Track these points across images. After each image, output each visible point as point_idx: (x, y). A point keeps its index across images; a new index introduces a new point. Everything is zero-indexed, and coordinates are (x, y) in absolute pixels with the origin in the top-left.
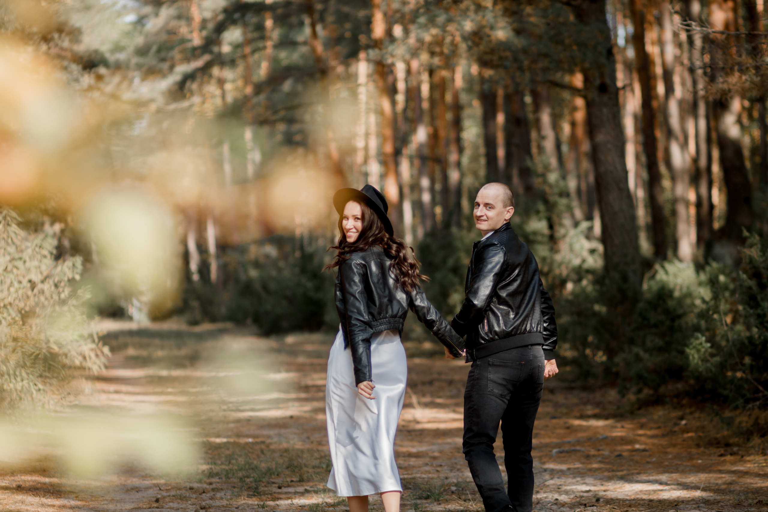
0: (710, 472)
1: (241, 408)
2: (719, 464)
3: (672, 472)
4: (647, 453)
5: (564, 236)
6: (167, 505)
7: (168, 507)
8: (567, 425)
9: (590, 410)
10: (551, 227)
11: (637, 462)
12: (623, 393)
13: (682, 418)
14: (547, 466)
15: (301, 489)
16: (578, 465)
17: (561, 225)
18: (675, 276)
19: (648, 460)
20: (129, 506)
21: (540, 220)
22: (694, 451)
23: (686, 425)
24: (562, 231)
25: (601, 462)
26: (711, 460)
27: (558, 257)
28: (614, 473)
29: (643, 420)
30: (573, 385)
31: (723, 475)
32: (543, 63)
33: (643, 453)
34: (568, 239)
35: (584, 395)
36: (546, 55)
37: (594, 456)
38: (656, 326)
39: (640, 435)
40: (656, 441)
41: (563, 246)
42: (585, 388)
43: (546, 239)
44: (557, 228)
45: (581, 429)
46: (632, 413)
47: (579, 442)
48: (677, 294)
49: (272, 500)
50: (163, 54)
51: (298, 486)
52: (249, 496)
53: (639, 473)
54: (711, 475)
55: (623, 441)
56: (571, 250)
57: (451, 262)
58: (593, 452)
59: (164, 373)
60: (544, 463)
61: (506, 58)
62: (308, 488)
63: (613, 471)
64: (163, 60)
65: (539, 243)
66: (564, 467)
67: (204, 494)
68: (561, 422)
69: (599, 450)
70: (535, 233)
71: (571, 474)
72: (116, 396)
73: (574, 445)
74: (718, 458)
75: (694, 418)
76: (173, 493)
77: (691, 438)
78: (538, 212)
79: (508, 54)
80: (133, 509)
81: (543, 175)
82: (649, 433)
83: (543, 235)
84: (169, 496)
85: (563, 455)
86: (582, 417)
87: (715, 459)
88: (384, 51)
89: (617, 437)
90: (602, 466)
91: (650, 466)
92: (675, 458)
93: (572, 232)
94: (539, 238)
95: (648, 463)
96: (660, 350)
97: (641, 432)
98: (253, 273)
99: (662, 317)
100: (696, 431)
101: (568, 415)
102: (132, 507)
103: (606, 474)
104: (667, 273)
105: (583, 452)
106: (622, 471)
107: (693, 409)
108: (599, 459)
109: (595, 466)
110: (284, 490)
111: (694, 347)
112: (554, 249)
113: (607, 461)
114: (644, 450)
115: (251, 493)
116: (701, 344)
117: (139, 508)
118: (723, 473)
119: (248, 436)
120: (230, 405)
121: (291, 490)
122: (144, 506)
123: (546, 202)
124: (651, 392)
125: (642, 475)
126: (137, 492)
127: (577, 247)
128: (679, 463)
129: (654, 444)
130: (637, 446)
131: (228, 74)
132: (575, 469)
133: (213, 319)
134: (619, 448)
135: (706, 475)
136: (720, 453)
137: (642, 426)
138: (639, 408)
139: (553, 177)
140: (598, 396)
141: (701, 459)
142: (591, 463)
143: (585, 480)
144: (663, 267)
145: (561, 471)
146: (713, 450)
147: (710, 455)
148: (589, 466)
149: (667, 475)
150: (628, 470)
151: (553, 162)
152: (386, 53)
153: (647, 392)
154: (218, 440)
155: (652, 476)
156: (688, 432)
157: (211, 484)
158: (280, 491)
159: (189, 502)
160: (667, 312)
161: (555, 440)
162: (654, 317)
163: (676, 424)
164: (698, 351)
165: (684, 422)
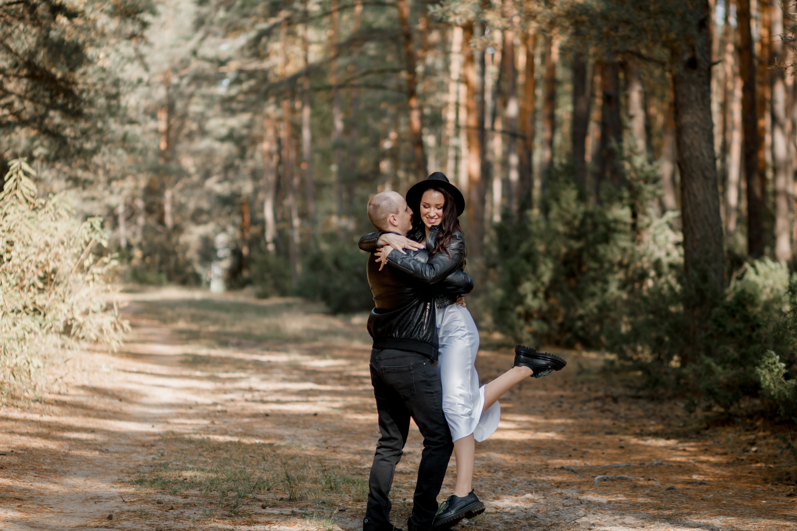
0: (773, 517)
1: (265, 399)
2: (785, 507)
3: (728, 515)
4: (705, 487)
5: (648, 226)
6: (119, 523)
7: (119, 526)
8: (623, 443)
9: (653, 426)
10: (634, 215)
11: (691, 498)
12: (690, 409)
13: (753, 444)
14: (584, 497)
15: (288, 511)
16: (621, 498)
17: (645, 214)
18: (766, 277)
19: (704, 496)
20: (74, 522)
21: (623, 207)
22: (759, 488)
23: (756, 451)
24: (646, 220)
25: (648, 495)
26: (778, 501)
27: (640, 249)
28: (660, 512)
29: (709, 443)
30: (641, 393)
31: (788, 523)
32: (623, 31)
33: (700, 487)
34: (651, 230)
35: (650, 406)
36: (627, 22)
37: (642, 487)
38: (732, 335)
39: (702, 462)
40: (718, 471)
41: (646, 237)
42: (652, 399)
43: (628, 228)
44: (640, 216)
45: (636, 450)
46: (698, 432)
47: (628, 468)
48: (764, 297)
49: (247, 524)
50: (246, 10)
51: (286, 506)
52: (223, 518)
53: (689, 514)
54: (774, 522)
55: (682, 468)
56: (655, 241)
57: (524, 247)
58: (642, 482)
59: (203, 351)
60: (583, 493)
61: (583, 23)
62: (296, 510)
63: (659, 509)
64: (246, 16)
65: (620, 232)
66: (603, 499)
67: (171, 511)
68: (616, 438)
69: (649, 480)
70: (616, 221)
71: (610, 509)
72: (135, 377)
73: (622, 471)
74: (787, 499)
75: (767, 444)
76: (135, 507)
77: (760, 468)
78: (621, 199)
79: (584, 18)
80: (77, 526)
81: (630, 159)
82: (712, 459)
83: (625, 224)
84: (129, 511)
85: (606, 483)
86: (641, 435)
87: (783, 499)
88: (446, 8)
89: (675, 462)
90: (649, 500)
91: (705, 504)
92: (735, 495)
93: (657, 222)
94: (621, 227)
95: (703, 499)
96: (734, 362)
97: (703, 458)
98: (324, 247)
99: (741, 325)
100: (766, 462)
101: (625, 431)
102: (78, 524)
103: (651, 511)
104: (757, 273)
105: (631, 481)
106: (670, 509)
107: (768, 433)
108: (647, 491)
109: (641, 500)
110: (268, 510)
111: (766, 367)
112: (636, 240)
113: (655, 494)
114: (702, 483)
115: (227, 513)
116: (775, 363)
117: (85, 526)
118: (789, 520)
119: (257, 436)
120: (256, 394)
121: (276, 511)
122: (93, 524)
123: (630, 188)
124: (722, 410)
125: (692, 516)
126: (95, 503)
127: (661, 238)
128: (740, 502)
129: (715, 475)
130: (695, 477)
131: (312, 34)
132: (616, 502)
133: (283, 293)
134: (674, 477)
135: (768, 521)
136: (789, 493)
137: (706, 451)
138: (707, 428)
139: (639, 161)
140: (665, 408)
141: (765, 500)
142: (636, 496)
143: (624, 518)
144: (753, 266)
145: (600, 505)
146: (782, 488)
147: (777, 494)
148: (634, 500)
149: (722, 518)
150: (678, 508)
151: (641, 144)
152: (448, 10)
153: (717, 409)
154: (221, 439)
155: (705, 518)
156: (757, 462)
157: (186, 497)
158: (263, 511)
159: (147, 522)
160: (746, 319)
161: (604, 463)
162: (731, 325)
163: (745, 451)
164: (771, 371)
165: (754, 449)
